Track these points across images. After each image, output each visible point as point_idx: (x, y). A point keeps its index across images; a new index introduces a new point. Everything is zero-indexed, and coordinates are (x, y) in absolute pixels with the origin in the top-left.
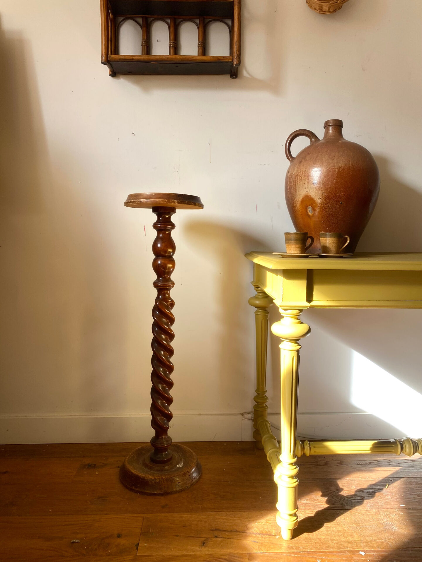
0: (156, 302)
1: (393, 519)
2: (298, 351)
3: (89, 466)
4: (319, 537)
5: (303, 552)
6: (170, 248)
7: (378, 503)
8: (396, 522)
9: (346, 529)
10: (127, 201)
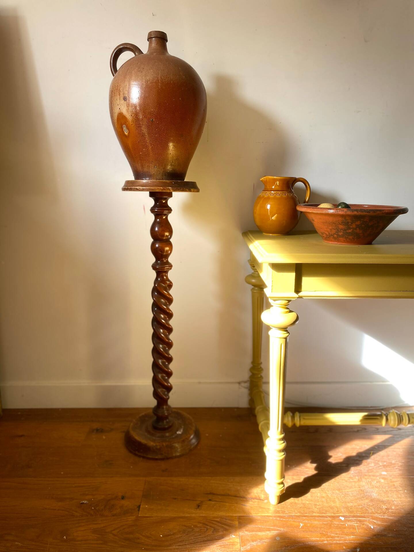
0: (155, 284)
1: (374, 486)
2: (286, 338)
3: (97, 430)
4: (304, 502)
5: (288, 516)
6: (167, 232)
7: (361, 470)
8: (376, 489)
9: (330, 495)
10: (124, 188)
